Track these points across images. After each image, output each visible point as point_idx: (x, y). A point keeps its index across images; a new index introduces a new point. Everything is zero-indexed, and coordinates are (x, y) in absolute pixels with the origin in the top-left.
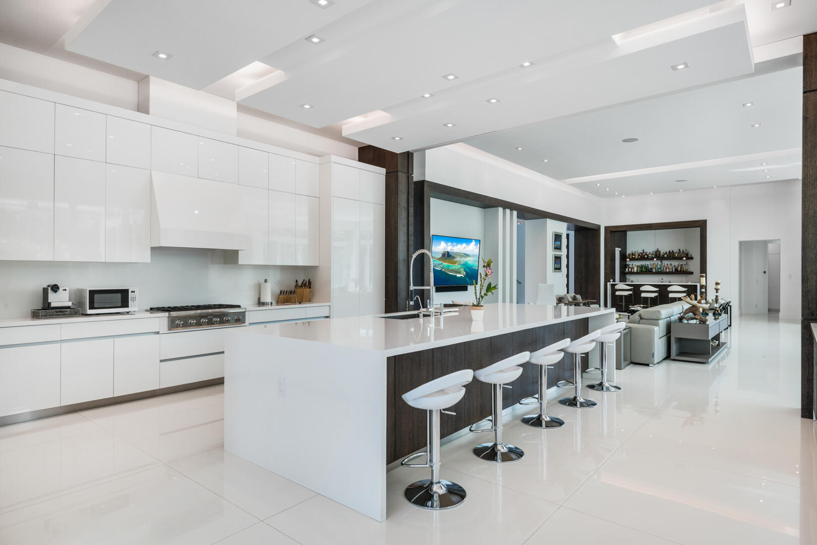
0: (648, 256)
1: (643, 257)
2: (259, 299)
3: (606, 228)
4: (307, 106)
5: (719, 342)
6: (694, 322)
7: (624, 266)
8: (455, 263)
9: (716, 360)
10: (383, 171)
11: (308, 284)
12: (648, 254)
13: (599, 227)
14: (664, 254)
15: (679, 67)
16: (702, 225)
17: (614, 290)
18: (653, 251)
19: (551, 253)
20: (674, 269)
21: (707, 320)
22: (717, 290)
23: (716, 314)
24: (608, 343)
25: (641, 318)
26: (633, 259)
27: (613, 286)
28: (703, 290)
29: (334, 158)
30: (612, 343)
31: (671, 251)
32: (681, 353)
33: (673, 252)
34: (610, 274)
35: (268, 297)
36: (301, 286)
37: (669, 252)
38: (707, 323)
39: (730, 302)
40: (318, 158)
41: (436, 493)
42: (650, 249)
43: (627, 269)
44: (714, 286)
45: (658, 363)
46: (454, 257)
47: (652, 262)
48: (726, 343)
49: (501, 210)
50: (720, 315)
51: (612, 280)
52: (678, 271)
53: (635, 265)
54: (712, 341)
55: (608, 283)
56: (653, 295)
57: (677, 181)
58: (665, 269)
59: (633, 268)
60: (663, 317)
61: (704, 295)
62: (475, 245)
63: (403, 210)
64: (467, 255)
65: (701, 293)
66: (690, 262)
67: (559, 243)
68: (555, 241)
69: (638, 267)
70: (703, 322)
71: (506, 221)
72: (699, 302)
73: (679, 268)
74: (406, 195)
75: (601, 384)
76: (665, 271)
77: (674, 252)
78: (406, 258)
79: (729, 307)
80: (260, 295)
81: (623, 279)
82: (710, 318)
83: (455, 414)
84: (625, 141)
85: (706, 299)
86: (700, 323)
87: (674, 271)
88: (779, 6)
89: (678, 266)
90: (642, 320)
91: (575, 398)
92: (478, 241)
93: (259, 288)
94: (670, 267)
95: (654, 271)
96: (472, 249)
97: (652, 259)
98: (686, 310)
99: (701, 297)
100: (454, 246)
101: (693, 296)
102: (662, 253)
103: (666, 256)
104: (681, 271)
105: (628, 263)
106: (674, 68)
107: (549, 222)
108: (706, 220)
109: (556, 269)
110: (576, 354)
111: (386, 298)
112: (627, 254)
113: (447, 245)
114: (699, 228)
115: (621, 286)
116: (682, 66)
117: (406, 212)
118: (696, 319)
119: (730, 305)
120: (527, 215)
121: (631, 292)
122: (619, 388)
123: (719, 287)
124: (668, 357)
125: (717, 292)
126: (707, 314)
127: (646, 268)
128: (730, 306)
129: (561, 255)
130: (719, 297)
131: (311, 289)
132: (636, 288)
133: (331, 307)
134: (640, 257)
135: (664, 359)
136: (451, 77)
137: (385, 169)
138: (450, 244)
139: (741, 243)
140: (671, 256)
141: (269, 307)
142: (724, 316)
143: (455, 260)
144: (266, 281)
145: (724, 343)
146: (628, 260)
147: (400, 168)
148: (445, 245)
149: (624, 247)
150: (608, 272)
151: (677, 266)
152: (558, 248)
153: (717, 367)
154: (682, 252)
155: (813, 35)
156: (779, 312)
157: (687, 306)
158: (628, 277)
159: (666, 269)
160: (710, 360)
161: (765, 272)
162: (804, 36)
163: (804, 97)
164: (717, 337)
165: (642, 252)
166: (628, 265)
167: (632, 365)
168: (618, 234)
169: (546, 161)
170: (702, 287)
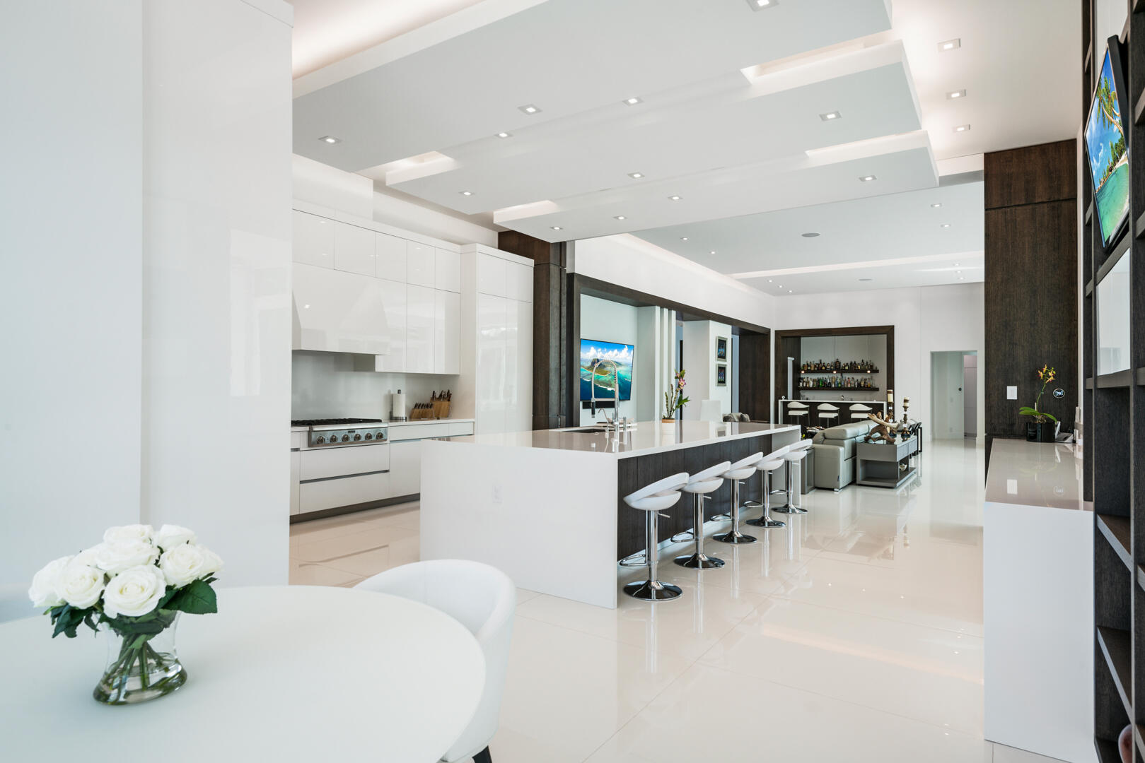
0: (826, 368)
1: (820, 369)
2: (391, 413)
3: (777, 332)
4: (467, 194)
5: (908, 466)
6: (881, 442)
7: (797, 380)
8: (605, 373)
9: (905, 486)
10: (531, 262)
11: (447, 396)
12: (826, 365)
13: (769, 330)
14: (845, 366)
15: (867, 179)
16: (889, 331)
17: (786, 409)
18: (832, 362)
19: (714, 363)
20: (856, 384)
21: (894, 441)
22: (906, 408)
23: (905, 435)
24: (795, 462)
25: (825, 438)
26: (808, 372)
27: (785, 404)
28: (891, 408)
29: (479, 247)
30: (797, 462)
31: (853, 362)
32: (867, 478)
33: (855, 363)
34: (781, 391)
35: (401, 412)
36: (438, 399)
37: (851, 363)
38: (895, 444)
39: (921, 423)
40: (459, 246)
41: (654, 588)
42: (828, 360)
43: (801, 384)
44: (903, 404)
45: (843, 488)
46: (604, 366)
47: (831, 375)
48: (915, 468)
49: (658, 308)
50: (909, 436)
51: (783, 397)
52: (861, 386)
53: (810, 379)
54: (900, 464)
55: (780, 401)
56: (833, 415)
57: (861, 280)
58: (846, 384)
59: (808, 382)
60: (848, 436)
61: (891, 414)
62: (628, 352)
63: (555, 310)
64: (619, 364)
65: (889, 411)
66: (875, 375)
67: (723, 350)
68: (719, 348)
69: (814, 381)
70: (891, 442)
71: (664, 322)
72: (887, 421)
73: (862, 384)
74: (558, 292)
75: (787, 506)
76: (846, 386)
77: (857, 363)
78: (558, 367)
79: (919, 430)
80: (392, 409)
81: (796, 396)
82: (898, 439)
83: (669, 517)
84: (805, 235)
85: (894, 419)
86: (887, 444)
87: (856, 387)
88: (959, 129)
89: (861, 380)
90: (826, 441)
91: (763, 518)
92: (631, 347)
93: (391, 401)
94: (852, 382)
95: (833, 386)
96: (624, 356)
97: (831, 371)
98: (873, 429)
99: (888, 414)
100: (604, 353)
101: (880, 414)
102: (842, 365)
103: (847, 368)
104: (864, 386)
105: (802, 376)
106: (862, 179)
107: (712, 323)
108: (893, 326)
109: (719, 382)
110: (764, 471)
111: (533, 414)
112: (802, 365)
113: (597, 350)
114: (885, 336)
115: (795, 404)
116: (870, 179)
117: (558, 311)
118: (884, 439)
119: (921, 426)
120: (686, 315)
121: (806, 412)
122: (805, 511)
123: (907, 404)
124: (853, 482)
125: (905, 411)
126: (895, 436)
127: (824, 382)
128: (921, 428)
129: (726, 365)
130: (908, 417)
131: (449, 403)
132: (813, 407)
133: (476, 423)
134: (816, 369)
135: (850, 484)
136: (637, 176)
137: (533, 260)
138: (600, 350)
139: (933, 354)
140: (853, 368)
141: (404, 423)
142: (913, 437)
143: (605, 369)
144: (399, 392)
145: (913, 469)
146: (803, 372)
147: (552, 260)
148: (595, 351)
149: (797, 355)
150: (779, 387)
151: (859, 380)
152: (722, 356)
153: (906, 494)
154: (865, 363)
155: (993, 155)
156: (976, 436)
157: (873, 425)
158: (802, 393)
159: (848, 383)
160: (898, 484)
161: (960, 389)
162: (985, 154)
163: (986, 214)
164: (905, 461)
165: (819, 362)
166: (803, 379)
167: (815, 490)
168: (791, 340)
169: (713, 253)
170: (889, 404)
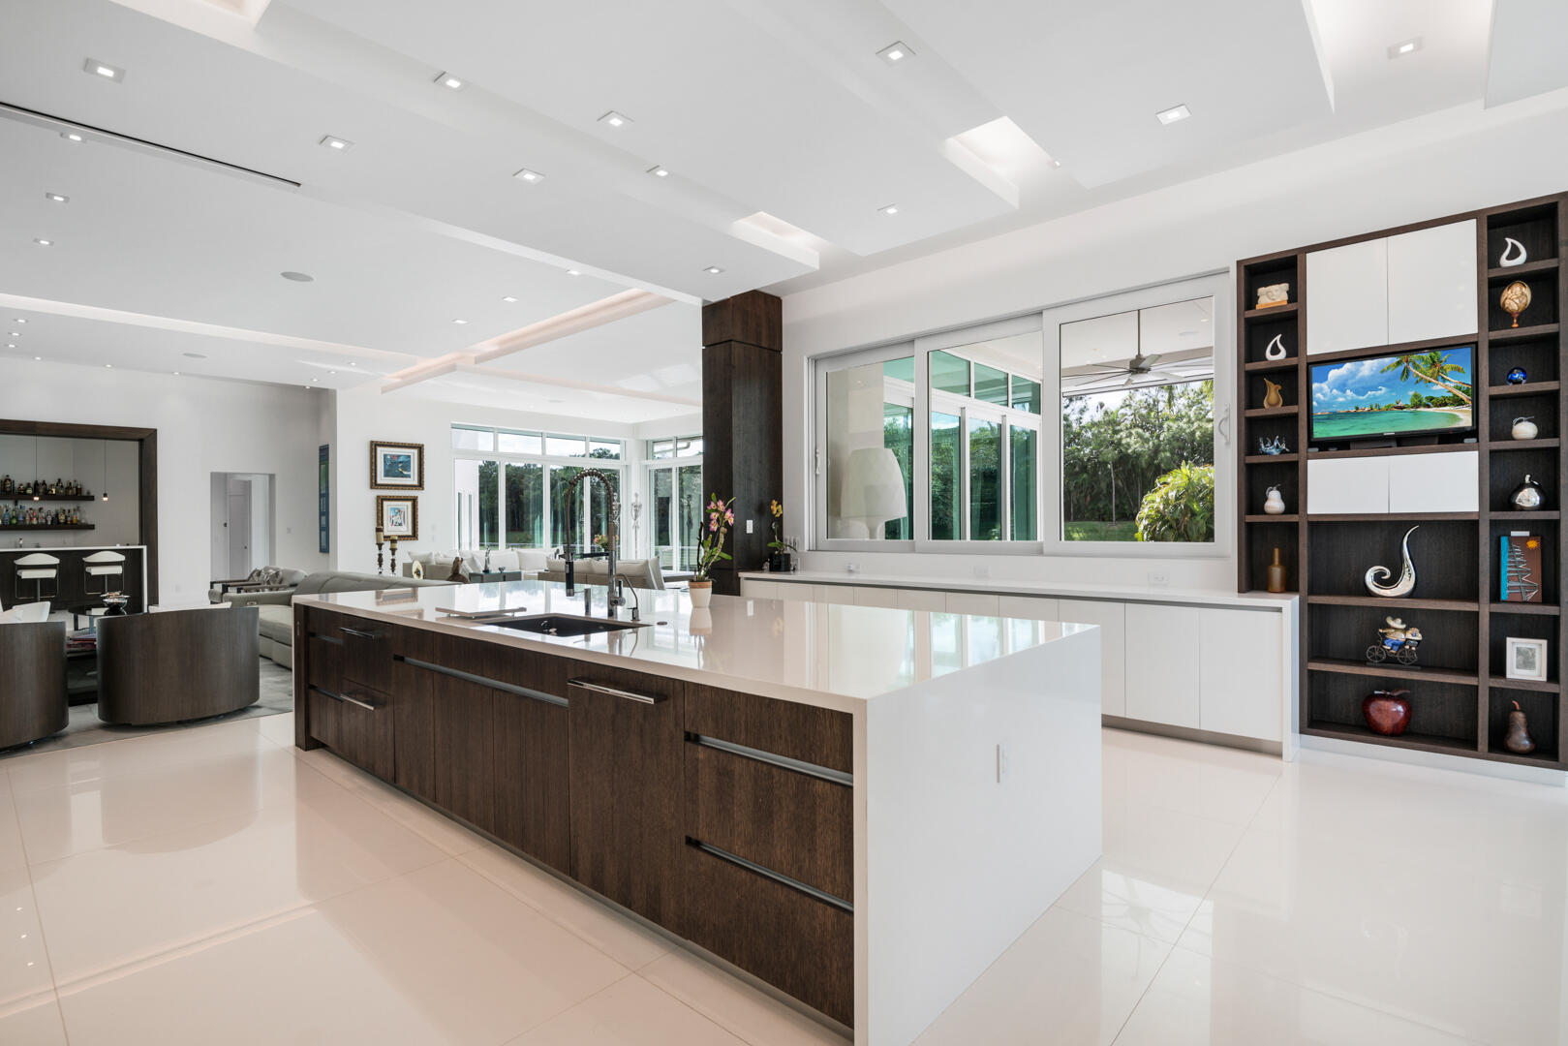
14: (24, 488)
16: (146, 438)
20: (49, 518)
31: (40, 481)
33: (44, 483)
37: (36, 484)
52: (59, 523)
58: (28, 518)
66: (86, 505)
73: (61, 518)
76: (28, 522)
77: (48, 483)
87: (49, 523)
89: (59, 512)
94: (40, 515)
102: (18, 486)
103: (27, 491)
104: (64, 522)
108: (155, 430)
140: (40, 492)
151: (55, 512)
154: (66, 484)
159: (31, 519)
161: (225, 525)
